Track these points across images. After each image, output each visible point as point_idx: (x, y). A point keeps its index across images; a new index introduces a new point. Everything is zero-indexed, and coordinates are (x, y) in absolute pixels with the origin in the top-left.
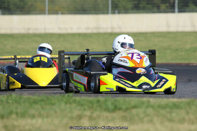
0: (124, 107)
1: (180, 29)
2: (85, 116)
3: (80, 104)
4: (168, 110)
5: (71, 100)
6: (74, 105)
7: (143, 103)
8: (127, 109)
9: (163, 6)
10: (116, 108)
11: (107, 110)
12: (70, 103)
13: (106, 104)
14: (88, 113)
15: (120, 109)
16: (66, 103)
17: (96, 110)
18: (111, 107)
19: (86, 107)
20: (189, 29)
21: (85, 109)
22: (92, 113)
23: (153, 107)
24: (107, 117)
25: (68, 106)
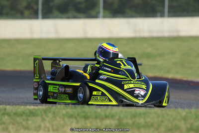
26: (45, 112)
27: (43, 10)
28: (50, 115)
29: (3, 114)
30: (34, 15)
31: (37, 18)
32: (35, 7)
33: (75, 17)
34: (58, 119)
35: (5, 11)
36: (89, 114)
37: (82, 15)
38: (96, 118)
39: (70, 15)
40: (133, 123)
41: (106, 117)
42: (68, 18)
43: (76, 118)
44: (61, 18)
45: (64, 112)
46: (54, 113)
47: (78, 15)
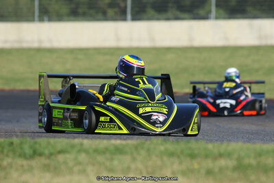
0: (47, 152)
4: (108, 155)
7: (73, 146)
8: (51, 155)
9: (110, 12)
10: (36, 154)
11: (23, 156)
13: (21, 148)
15: (41, 155)
17: (7, 156)
23: (86, 152)
24: (22, 166)
26: (136, 148)
27: (132, 9)
28: (143, 153)
29: (79, 151)
30: (121, 15)
31: (125, 19)
32: (122, 5)
33: (177, 18)
34: (154, 158)
35: (80, 11)
36: (196, 152)
37: (186, 15)
38: (207, 156)
39: (169, 14)
40: (259, 163)
41: (221, 156)
42: (168, 19)
43: (179, 157)
44: (158, 19)
45: (162, 148)
46: (148, 150)
47: (182, 15)
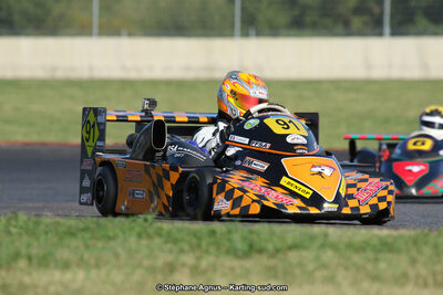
1: (396, 74)
2: (184, 265)
3: (171, 239)
5: (150, 231)
6: (157, 241)
12: (149, 237)
14: (189, 259)
16: (140, 236)
18: (241, 245)
19: (186, 247)
20: (414, 73)
21: (182, 251)
22: (198, 259)
25: (144, 242)
